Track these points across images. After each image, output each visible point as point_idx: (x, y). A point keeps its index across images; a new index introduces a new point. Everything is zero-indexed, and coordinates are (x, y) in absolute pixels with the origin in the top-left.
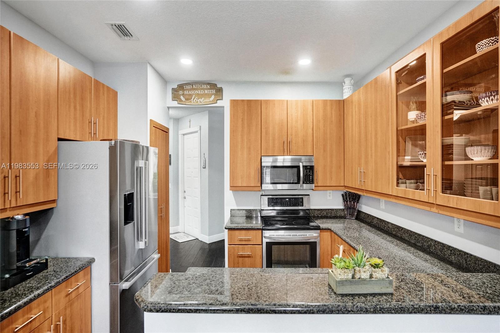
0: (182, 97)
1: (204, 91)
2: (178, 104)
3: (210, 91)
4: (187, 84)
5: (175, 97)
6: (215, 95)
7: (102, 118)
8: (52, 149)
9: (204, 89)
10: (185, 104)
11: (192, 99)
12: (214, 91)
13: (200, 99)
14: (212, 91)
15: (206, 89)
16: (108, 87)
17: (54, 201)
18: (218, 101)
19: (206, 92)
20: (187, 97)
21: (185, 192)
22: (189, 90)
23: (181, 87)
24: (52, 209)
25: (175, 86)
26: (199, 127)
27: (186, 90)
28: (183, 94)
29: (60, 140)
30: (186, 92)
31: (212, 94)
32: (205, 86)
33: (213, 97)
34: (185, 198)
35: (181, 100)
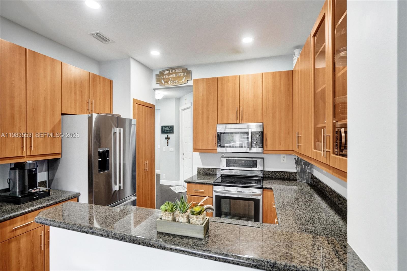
0: (162, 81)
1: (178, 75)
2: (160, 86)
3: (182, 74)
4: (165, 70)
5: (158, 81)
6: (186, 76)
7: (98, 100)
8: (57, 121)
9: (177, 73)
10: (165, 86)
11: (170, 82)
12: (185, 74)
13: (175, 81)
14: (183, 74)
15: (179, 73)
17: (59, 154)
18: (188, 82)
19: (179, 75)
20: (166, 80)
21: (184, 154)
22: (167, 75)
23: (162, 73)
25: (158, 73)
26: (191, 103)
27: (165, 75)
28: (163, 78)
29: (63, 114)
30: (165, 77)
31: (184, 76)
32: (178, 71)
33: (184, 78)
34: (184, 159)
35: (162, 83)
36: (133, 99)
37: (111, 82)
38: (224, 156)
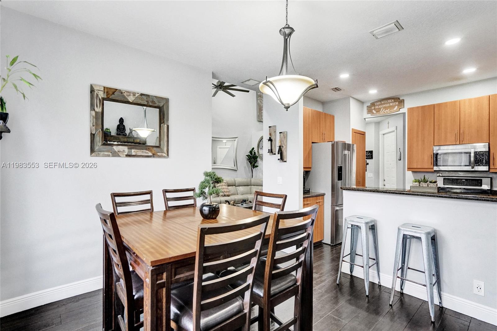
0: (374, 111)
1: (390, 104)
2: (371, 115)
3: (394, 104)
4: (377, 102)
5: (370, 111)
6: (398, 105)
7: (327, 131)
8: (310, 147)
9: (389, 103)
10: (376, 115)
11: (381, 111)
12: (397, 103)
13: (387, 110)
14: (395, 103)
15: (391, 103)
16: (330, 115)
17: (310, 168)
18: (400, 110)
19: (391, 104)
20: (377, 110)
21: (384, 180)
22: (378, 105)
23: (373, 104)
24: (310, 171)
25: (369, 104)
26: (395, 127)
27: (377, 105)
28: (374, 109)
29: (313, 143)
30: (377, 107)
31: (396, 105)
32: (390, 101)
33: (396, 107)
34: (385, 185)
35: (373, 113)
36: (352, 129)
37: (333, 117)
38: (441, 175)
